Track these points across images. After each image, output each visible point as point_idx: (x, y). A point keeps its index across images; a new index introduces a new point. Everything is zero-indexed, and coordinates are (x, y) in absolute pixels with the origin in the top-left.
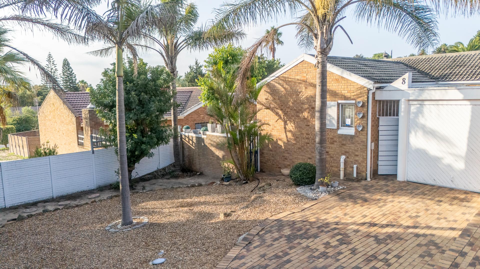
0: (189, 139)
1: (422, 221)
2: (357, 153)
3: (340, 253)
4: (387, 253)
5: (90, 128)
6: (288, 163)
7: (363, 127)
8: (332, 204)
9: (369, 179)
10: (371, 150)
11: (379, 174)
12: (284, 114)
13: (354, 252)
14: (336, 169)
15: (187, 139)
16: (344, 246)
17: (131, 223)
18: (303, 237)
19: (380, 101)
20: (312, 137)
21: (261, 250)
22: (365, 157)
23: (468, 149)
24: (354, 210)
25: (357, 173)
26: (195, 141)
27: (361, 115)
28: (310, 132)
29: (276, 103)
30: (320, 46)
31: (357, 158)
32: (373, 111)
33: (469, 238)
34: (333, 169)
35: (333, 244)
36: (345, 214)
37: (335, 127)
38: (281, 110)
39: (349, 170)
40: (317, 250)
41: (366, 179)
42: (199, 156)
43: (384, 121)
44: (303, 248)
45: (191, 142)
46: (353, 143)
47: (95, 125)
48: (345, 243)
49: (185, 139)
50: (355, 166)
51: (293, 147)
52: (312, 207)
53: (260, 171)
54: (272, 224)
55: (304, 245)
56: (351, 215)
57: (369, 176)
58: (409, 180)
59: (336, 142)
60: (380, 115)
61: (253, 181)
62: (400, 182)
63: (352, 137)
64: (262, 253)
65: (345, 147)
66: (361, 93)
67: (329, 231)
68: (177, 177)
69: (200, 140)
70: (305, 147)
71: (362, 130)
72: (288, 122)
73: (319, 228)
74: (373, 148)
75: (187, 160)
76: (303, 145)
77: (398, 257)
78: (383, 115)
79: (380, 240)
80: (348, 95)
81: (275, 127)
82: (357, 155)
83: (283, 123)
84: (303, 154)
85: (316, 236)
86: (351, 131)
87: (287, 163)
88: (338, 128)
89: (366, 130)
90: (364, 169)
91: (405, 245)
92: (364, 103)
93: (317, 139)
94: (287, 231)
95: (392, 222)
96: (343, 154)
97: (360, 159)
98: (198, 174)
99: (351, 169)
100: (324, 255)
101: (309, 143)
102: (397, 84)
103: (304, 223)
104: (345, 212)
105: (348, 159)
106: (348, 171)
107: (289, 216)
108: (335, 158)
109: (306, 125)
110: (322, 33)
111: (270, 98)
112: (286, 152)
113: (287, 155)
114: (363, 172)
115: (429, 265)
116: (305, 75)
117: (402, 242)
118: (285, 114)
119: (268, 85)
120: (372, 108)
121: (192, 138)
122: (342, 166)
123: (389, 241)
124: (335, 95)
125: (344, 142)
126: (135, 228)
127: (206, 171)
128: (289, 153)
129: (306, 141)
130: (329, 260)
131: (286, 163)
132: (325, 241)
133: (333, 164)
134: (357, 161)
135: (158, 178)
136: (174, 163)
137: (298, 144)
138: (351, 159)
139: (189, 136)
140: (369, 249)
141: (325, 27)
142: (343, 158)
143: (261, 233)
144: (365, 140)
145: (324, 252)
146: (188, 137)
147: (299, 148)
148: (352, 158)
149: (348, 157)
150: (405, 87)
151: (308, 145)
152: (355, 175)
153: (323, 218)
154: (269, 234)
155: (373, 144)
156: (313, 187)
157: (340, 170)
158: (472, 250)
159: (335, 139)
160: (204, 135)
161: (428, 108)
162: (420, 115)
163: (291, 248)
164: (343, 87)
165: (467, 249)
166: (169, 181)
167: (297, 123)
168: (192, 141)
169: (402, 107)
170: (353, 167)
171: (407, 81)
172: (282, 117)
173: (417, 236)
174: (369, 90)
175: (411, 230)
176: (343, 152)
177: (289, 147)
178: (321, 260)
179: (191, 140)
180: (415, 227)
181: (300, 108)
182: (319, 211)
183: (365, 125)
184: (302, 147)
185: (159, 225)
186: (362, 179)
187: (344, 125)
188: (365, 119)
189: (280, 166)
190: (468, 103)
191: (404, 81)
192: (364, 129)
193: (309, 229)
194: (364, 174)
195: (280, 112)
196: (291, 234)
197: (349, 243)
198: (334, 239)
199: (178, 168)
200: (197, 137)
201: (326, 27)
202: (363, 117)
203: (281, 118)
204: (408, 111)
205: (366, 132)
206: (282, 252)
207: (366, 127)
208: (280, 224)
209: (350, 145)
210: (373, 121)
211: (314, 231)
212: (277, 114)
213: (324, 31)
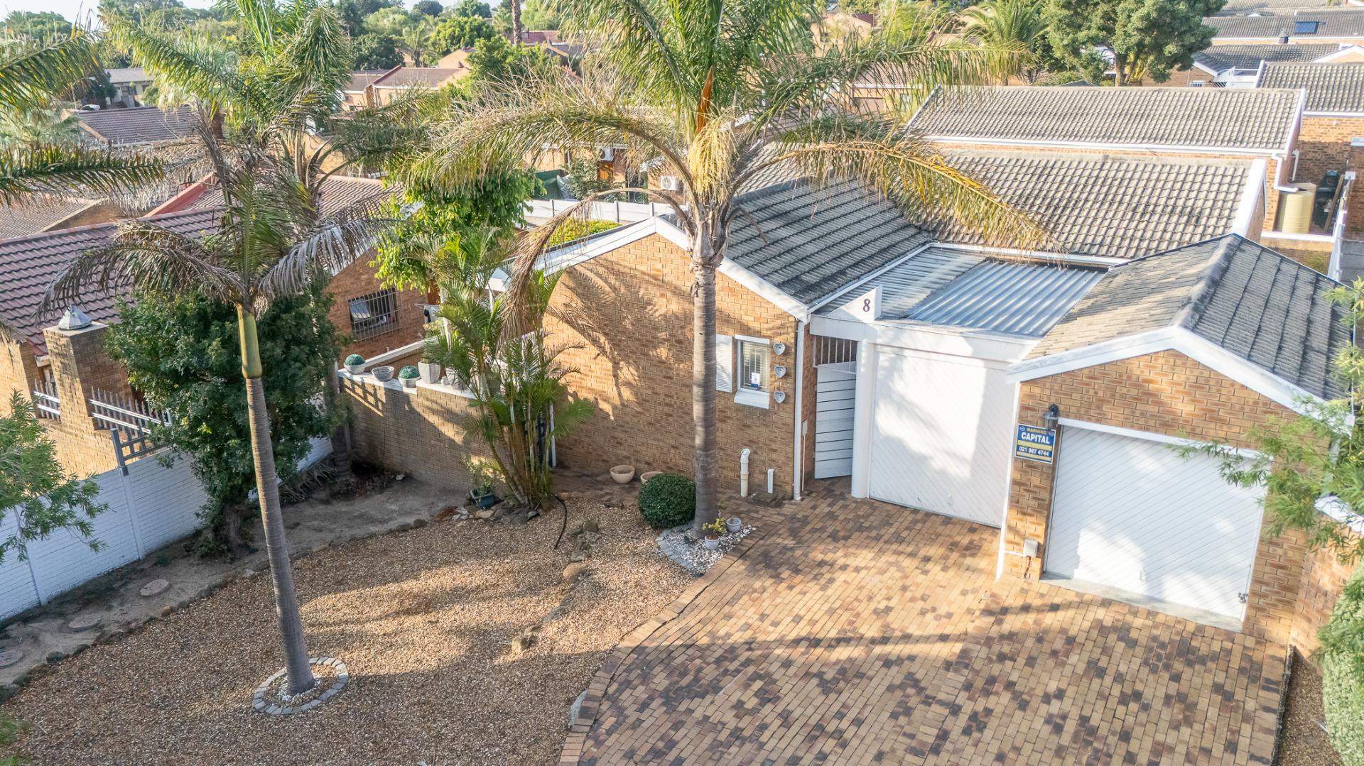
0: (365, 392)
1: (897, 622)
2: (774, 446)
3: (763, 727)
4: (840, 715)
5: (82, 382)
6: (625, 453)
7: (787, 396)
8: (736, 589)
9: (798, 498)
10: (802, 437)
11: (817, 477)
12: (613, 344)
13: (786, 719)
14: (732, 474)
15: (359, 391)
16: (769, 707)
17: (311, 684)
18: (693, 694)
19: (819, 338)
20: (678, 403)
21: (623, 739)
22: (790, 455)
23: (977, 447)
24: (778, 600)
25: (774, 485)
26: (382, 395)
27: (782, 373)
28: (673, 393)
29: (590, 317)
30: (702, 252)
31: (774, 456)
32: (805, 357)
33: (966, 672)
34: (725, 472)
35: (749, 705)
36: (763, 617)
37: (729, 389)
38: (606, 334)
39: (758, 478)
40: (724, 724)
41: (792, 498)
42: (398, 435)
43: (826, 373)
44: (699, 723)
45: (371, 399)
46: (766, 425)
47: (93, 373)
48: (770, 701)
49: (353, 390)
50: (770, 471)
51: (635, 420)
52: (697, 602)
53: (557, 465)
54: (629, 661)
55: (698, 714)
56: (772, 618)
57: (797, 490)
58: (873, 495)
59: (731, 418)
60: (818, 363)
61: (551, 508)
62: (855, 501)
63: (763, 412)
64: (626, 748)
65: (749, 431)
66: (782, 326)
67: (738, 671)
68: (347, 494)
69: (397, 398)
70: (664, 423)
71: (784, 402)
72: (622, 363)
73: (718, 661)
74: (805, 432)
75: (361, 440)
76: (658, 417)
77: (858, 722)
78: (825, 362)
79: (827, 682)
80: (755, 325)
81: (590, 371)
82: (775, 451)
83: (610, 365)
84: (658, 436)
85: (715, 688)
86: (761, 400)
87: (622, 452)
88: (735, 391)
89: (792, 401)
90: (788, 479)
91: (870, 689)
92: (787, 348)
93: (698, 441)
94: (661, 681)
95: (845, 631)
96: (746, 445)
97: (780, 458)
98: (400, 477)
99: (762, 477)
100: (737, 735)
101: (671, 416)
102: (854, 308)
103: (690, 652)
104: (761, 611)
105: (756, 457)
106: (757, 481)
107: (657, 634)
108: (729, 452)
109: (665, 377)
110: (705, 226)
111: (577, 303)
112: (620, 429)
113: (623, 435)
114: (786, 483)
115: (905, 734)
116: (659, 266)
117: (865, 681)
118: (616, 344)
119: (571, 271)
120: (805, 352)
121: (375, 390)
122: (744, 471)
123: (842, 684)
124: (728, 320)
125: (748, 422)
126: (329, 700)
127: (422, 471)
128: (626, 432)
129: (666, 409)
130: (748, 746)
131: (618, 452)
132: (734, 699)
133: (725, 464)
134: (773, 461)
135: (298, 502)
136: (333, 453)
137: (647, 414)
138: (763, 456)
139: (363, 384)
140: (810, 710)
141: (711, 213)
142: (746, 452)
143: (611, 690)
144: (791, 421)
145: (737, 729)
146: (363, 386)
147: (650, 424)
148: (765, 454)
149: (755, 453)
150: (868, 318)
151: (670, 419)
152: (770, 490)
153: (722, 633)
154: (628, 691)
155: (806, 423)
156: (689, 534)
157: (739, 477)
158: (969, 699)
159: (729, 413)
160: (408, 386)
161: (911, 362)
162: (896, 374)
163: (677, 726)
164: (744, 307)
165: (962, 698)
166: (330, 509)
167: (643, 368)
168: (375, 395)
169: (863, 355)
170: (766, 474)
171: (872, 305)
172: (608, 350)
173: (888, 663)
174: (798, 322)
175: (878, 650)
176: (746, 442)
177: (627, 419)
178: (734, 749)
179: (370, 394)
180: (885, 640)
181: (649, 338)
182: (713, 613)
183: (790, 392)
184: (658, 421)
185: (378, 681)
186: (784, 499)
187: (747, 383)
188: (790, 380)
189: (605, 457)
190: (981, 363)
191: (867, 305)
192: (790, 399)
193: (699, 670)
194: (788, 488)
195: (603, 339)
196: (670, 685)
197: (776, 699)
198: (750, 692)
199: (345, 468)
200: (388, 391)
201: (713, 215)
202: (787, 375)
203: (604, 352)
204: (874, 365)
205: (792, 406)
206: (661, 739)
207: (792, 396)
208: (644, 660)
209: (760, 429)
210: (805, 378)
211: (710, 672)
212: (595, 342)
213: (710, 222)
